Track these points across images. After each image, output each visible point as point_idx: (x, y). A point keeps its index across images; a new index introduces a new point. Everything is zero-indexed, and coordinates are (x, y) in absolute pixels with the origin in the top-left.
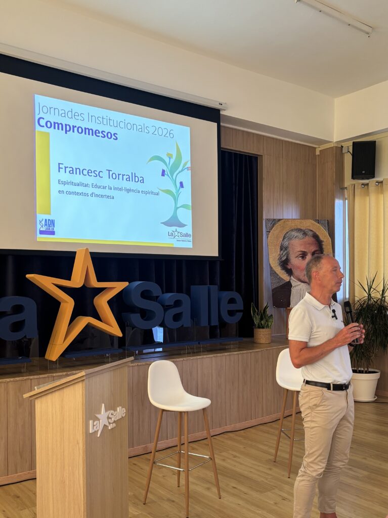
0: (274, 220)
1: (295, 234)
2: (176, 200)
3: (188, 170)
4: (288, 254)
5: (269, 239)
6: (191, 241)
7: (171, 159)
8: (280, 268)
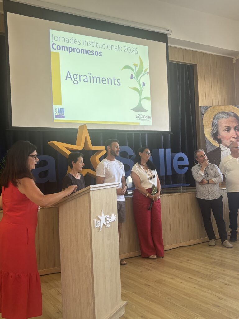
1: (221, 115)
3: (148, 74)
4: (217, 129)
5: (204, 119)
6: (150, 121)
7: (137, 67)
8: (212, 139)
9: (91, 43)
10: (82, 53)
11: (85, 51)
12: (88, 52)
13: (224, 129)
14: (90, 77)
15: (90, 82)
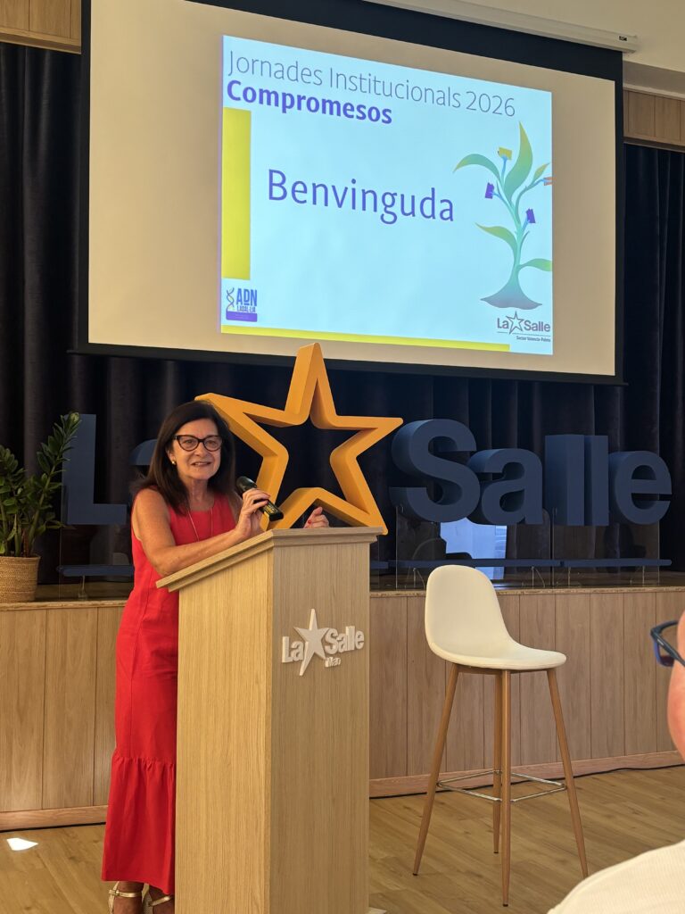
2: (516, 251)
3: (546, 184)
6: (549, 340)
7: (508, 161)
10: (324, 112)
11: (335, 106)
12: (345, 110)
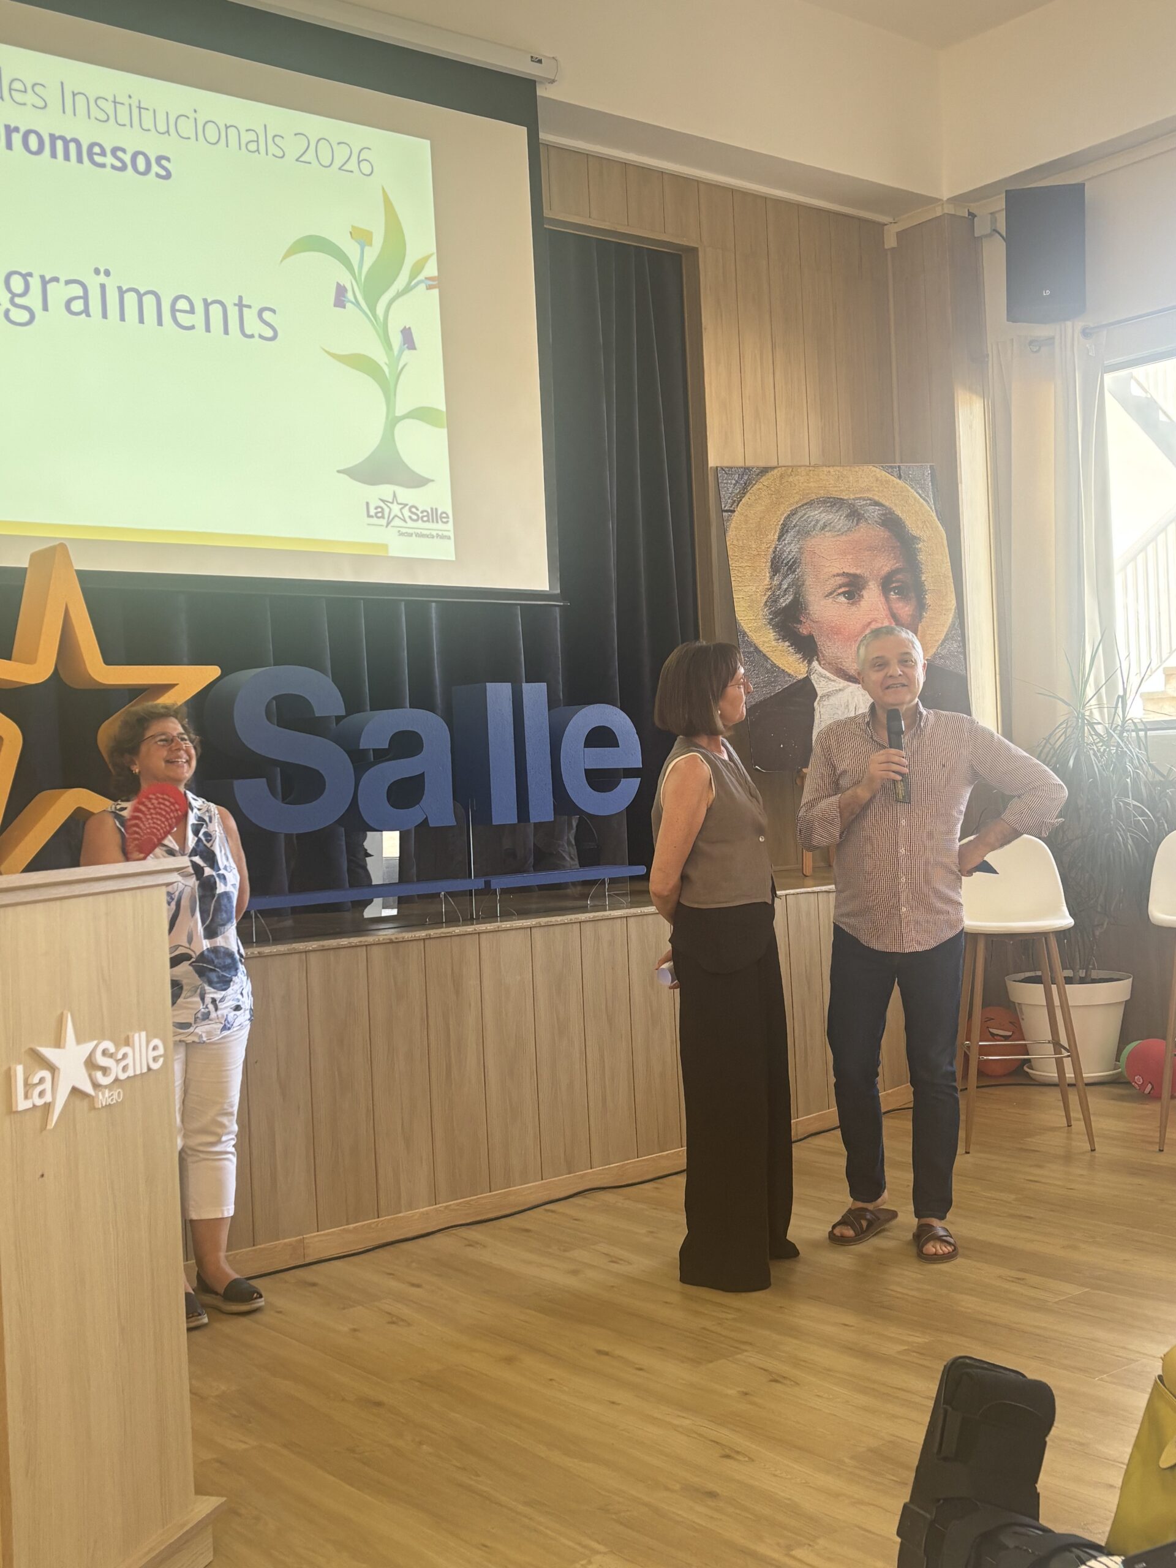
0: (747, 470)
1: (819, 515)
4: (798, 587)
5: (731, 535)
6: (449, 538)
7: (367, 249)
8: (772, 635)
9: (109, 107)
10: (54, 155)
11: (72, 147)
12: (92, 153)
13: (828, 589)
14: (103, 287)
15: (105, 315)
